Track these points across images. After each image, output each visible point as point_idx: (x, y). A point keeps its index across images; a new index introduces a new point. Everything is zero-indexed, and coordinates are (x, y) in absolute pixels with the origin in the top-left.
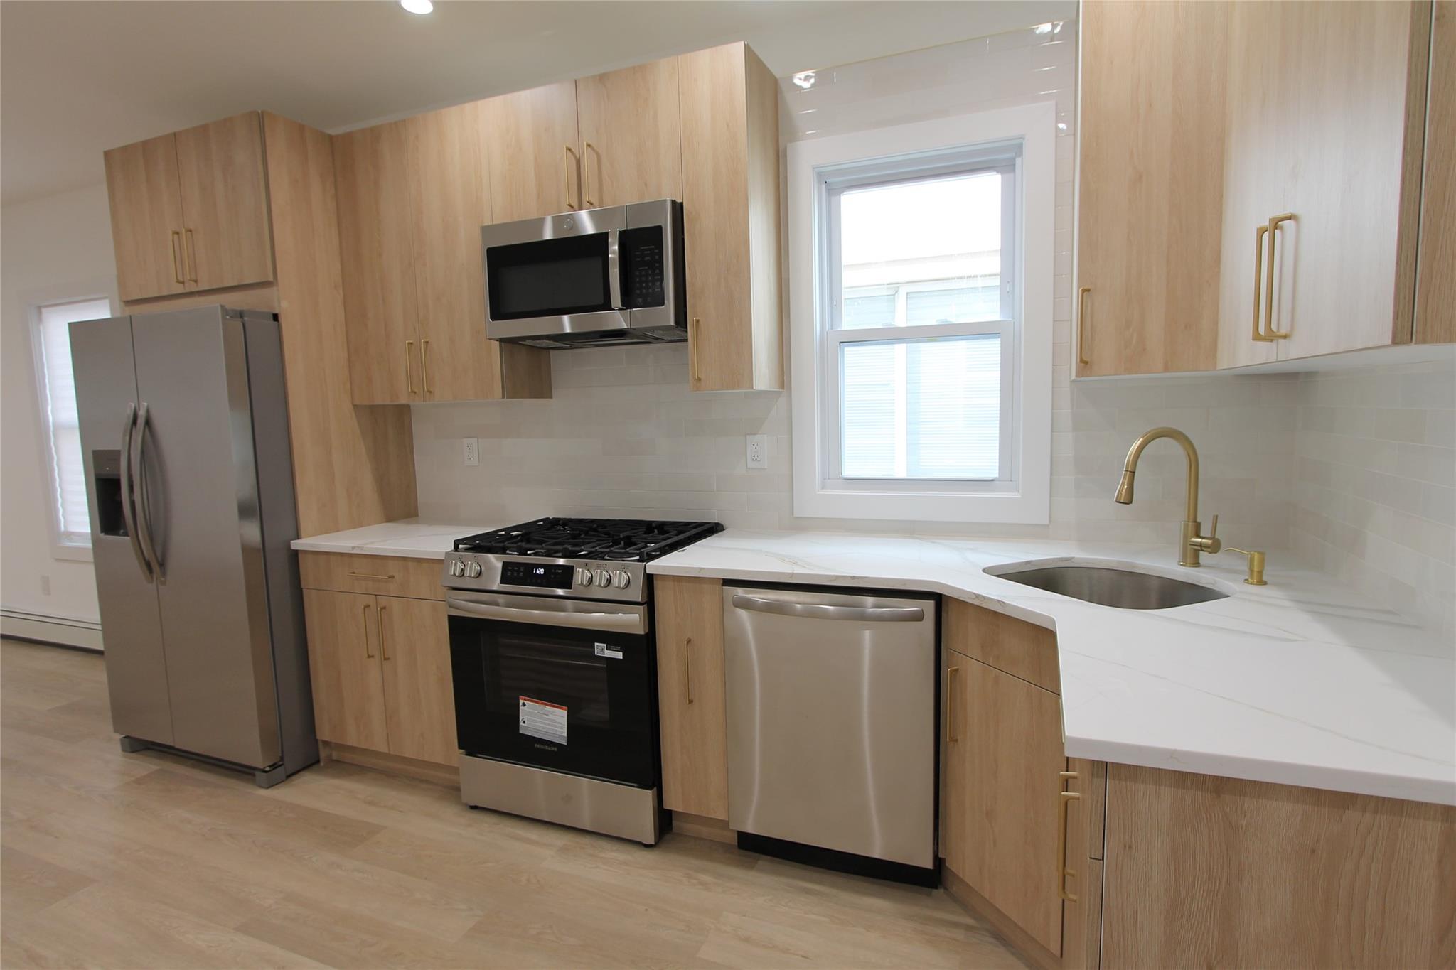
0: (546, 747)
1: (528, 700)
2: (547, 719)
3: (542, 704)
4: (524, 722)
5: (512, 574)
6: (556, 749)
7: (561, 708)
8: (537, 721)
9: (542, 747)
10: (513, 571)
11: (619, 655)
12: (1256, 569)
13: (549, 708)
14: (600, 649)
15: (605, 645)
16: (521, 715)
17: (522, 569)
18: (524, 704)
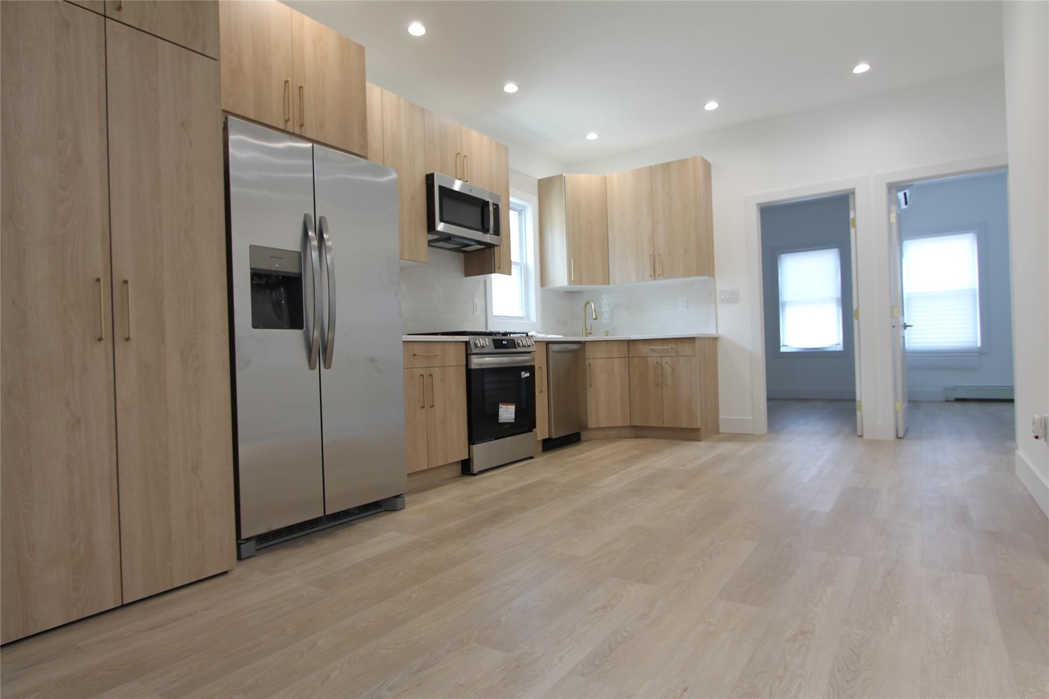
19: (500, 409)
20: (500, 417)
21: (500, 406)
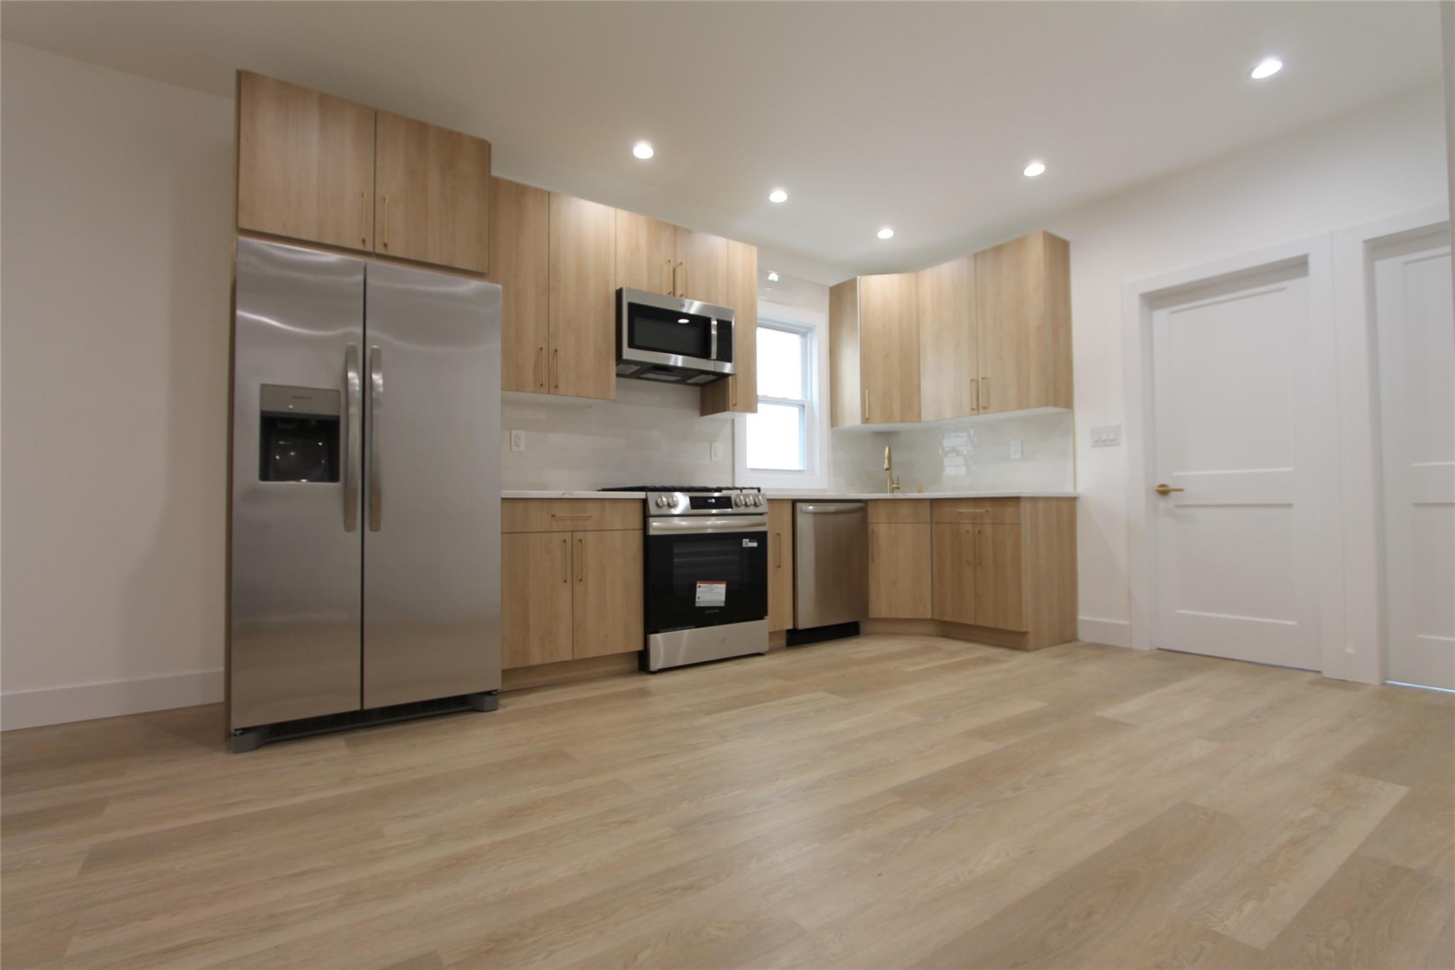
0: (712, 611)
1: (703, 583)
2: (713, 593)
3: (711, 583)
4: (699, 598)
7: (722, 583)
8: (707, 596)
9: (709, 612)
10: (696, 502)
11: (755, 545)
12: (921, 489)
13: (715, 585)
14: (747, 543)
15: (748, 540)
16: (697, 594)
17: (701, 502)
18: (700, 586)
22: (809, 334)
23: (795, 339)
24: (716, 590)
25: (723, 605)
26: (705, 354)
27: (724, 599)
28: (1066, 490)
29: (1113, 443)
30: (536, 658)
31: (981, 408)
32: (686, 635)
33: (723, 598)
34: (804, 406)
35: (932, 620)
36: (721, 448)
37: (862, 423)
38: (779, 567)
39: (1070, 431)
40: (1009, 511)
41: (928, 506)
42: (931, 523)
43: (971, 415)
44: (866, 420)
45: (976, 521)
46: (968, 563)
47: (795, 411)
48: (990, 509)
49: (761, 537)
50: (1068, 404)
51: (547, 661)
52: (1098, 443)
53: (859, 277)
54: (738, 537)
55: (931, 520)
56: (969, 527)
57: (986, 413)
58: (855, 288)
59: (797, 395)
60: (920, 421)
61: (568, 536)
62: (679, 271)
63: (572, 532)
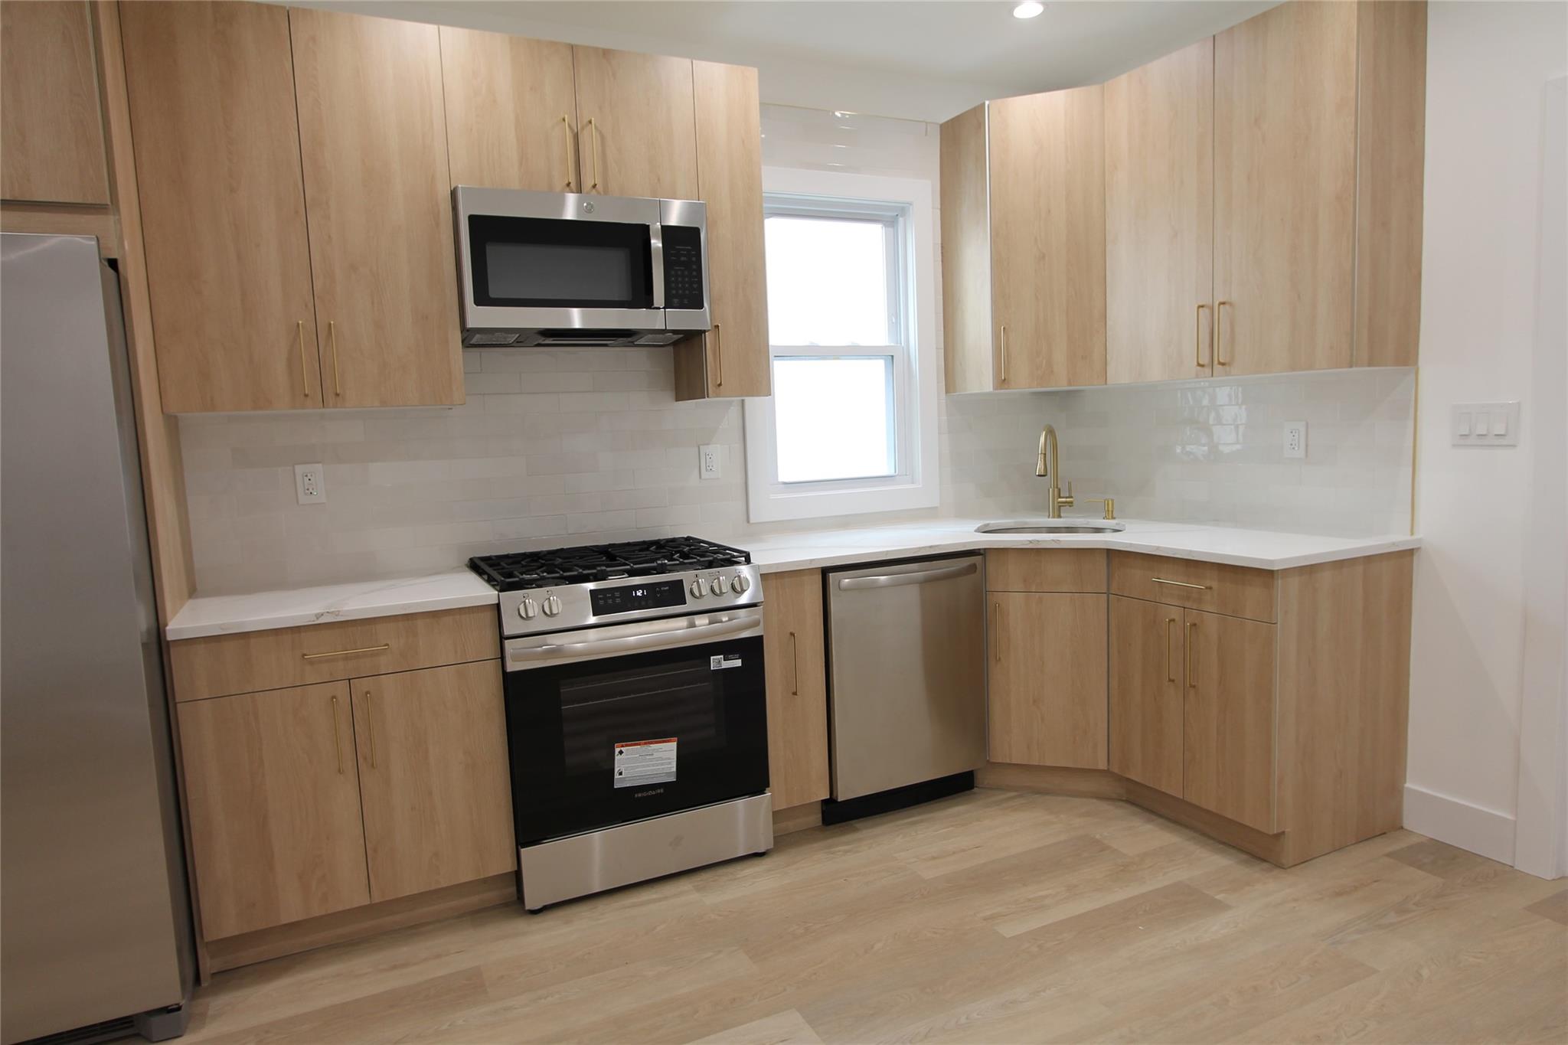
0: (651, 793)
1: (627, 746)
2: (651, 760)
3: (645, 744)
4: (621, 774)
5: (606, 602)
6: (662, 791)
7: (668, 741)
8: (637, 767)
9: (645, 794)
10: (605, 599)
11: (738, 663)
12: (1110, 509)
13: (654, 746)
14: (718, 662)
15: (722, 656)
16: (616, 766)
17: (617, 594)
18: (621, 752)
19: (617, 758)
20: (617, 776)
21: (617, 750)
22: (901, 220)
23: (873, 234)
24: (656, 755)
25: (673, 779)
26: (642, 298)
27: (674, 769)
28: (1392, 537)
29: (1502, 440)
30: (292, 907)
31: (1216, 367)
32: (597, 840)
33: (673, 767)
34: (892, 356)
35: (1107, 773)
36: (719, 455)
37: (995, 388)
38: (795, 694)
39: (1408, 410)
40: (1253, 593)
41: (1102, 561)
42: (1108, 593)
43: (1197, 376)
44: (1002, 382)
45: (1187, 605)
46: (1171, 680)
47: (879, 365)
48: (1215, 584)
49: (751, 649)
50: (1406, 355)
51: (317, 911)
52: (1465, 440)
53: (987, 103)
54: (701, 652)
55: (1108, 589)
56: (1175, 613)
57: (1228, 374)
58: (980, 125)
59: (879, 336)
60: (1106, 384)
61: (341, 689)
62: (584, 138)
63: (349, 680)
